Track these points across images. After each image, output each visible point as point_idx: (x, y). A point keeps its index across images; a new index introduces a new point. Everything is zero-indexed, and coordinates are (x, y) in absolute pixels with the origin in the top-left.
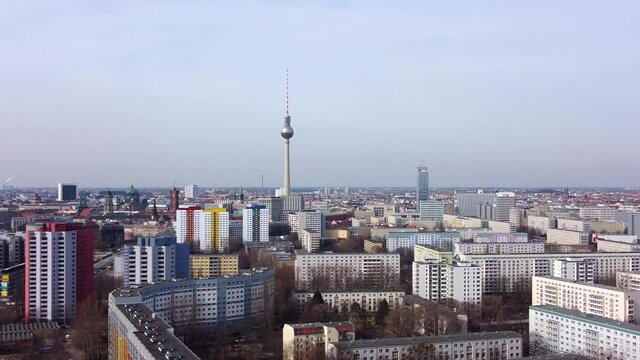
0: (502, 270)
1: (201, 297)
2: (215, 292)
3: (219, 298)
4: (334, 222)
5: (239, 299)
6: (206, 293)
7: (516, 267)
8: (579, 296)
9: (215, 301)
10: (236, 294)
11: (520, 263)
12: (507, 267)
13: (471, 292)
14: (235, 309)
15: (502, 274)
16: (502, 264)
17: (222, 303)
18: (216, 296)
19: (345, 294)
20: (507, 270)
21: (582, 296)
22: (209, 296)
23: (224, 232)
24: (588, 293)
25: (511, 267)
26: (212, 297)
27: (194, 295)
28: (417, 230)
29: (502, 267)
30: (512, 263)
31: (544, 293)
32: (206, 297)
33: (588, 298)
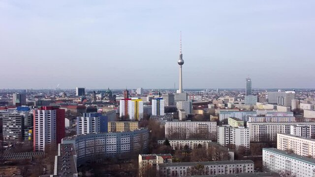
0: (268, 130)
1: (109, 141)
2: (116, 139)
3: (117, 142)
4: (200, 106)
5: (128, 142)
6: (111, 139)
7: (275, 129)
8: (298, 144)
9: (116, 143)
10: (126, 140)
11: (277, 127)
12: (270, 129)
13: (244, 141)
14: (126, 147)
15: (268, 132)
16: (268, 127)
17: (119, 144)
18: (116, 141)
19: (182, 141)
20: (270, 130)
21: (299, 144)
22: (113, 141)
23: (141, 111)
24: (302, 142)
25: (273, 129)
26: (114, 141)
27: (105, 140)
28: (238, 110)
29: (268, 129)
30: (273, 127)
31: (282, 142)
32: (111, 141)
33: (302, 145)
